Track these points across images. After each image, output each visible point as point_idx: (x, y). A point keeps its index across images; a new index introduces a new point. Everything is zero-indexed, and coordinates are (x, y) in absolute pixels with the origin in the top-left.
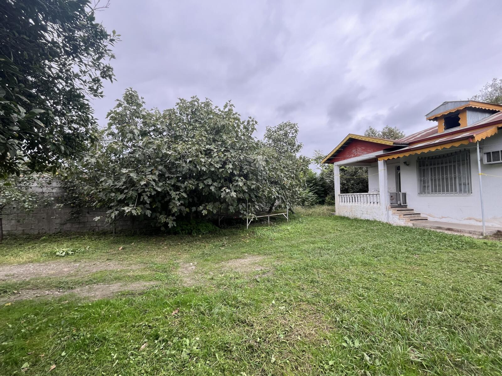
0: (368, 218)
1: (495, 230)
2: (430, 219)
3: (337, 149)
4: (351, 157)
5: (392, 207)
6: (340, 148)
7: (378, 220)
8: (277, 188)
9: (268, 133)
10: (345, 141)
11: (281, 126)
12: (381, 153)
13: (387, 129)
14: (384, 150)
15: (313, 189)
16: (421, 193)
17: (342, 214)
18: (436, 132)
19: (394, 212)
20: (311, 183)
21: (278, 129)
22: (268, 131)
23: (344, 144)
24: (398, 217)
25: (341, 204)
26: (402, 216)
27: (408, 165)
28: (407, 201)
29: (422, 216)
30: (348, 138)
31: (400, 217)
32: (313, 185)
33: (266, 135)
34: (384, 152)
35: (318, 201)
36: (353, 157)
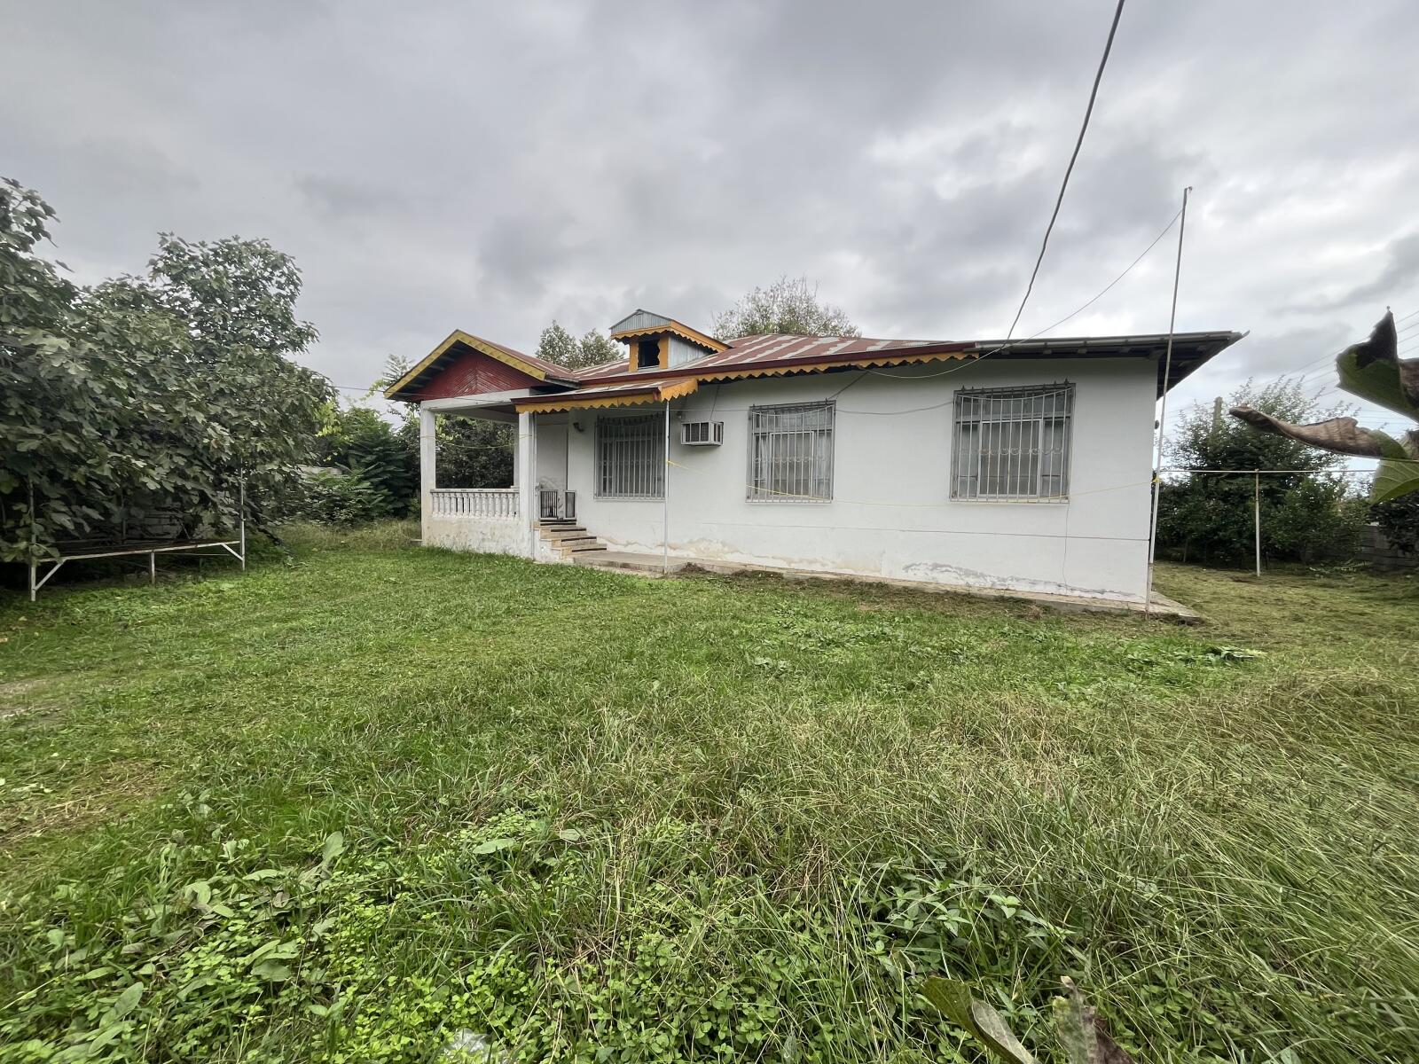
0: (493, 551)
1: (683, 563)
2: (611, 548)
3: (427, 364)
4: (463, 394)
5: (544, 523)
6: (433, 363)
7: (511, 553)
8: (176, 459)
9: (170, 259)
10: (447, 346)
11: (229, 247)
12: (524, 393)
13: (593, 339)
14: (532, 388)
15: (373, 473)
16: (599, 495)
17: (437, 544)
18: (626, 369)
19: (544, 534)
20: (371, 453)
21: (216, 254)
22: (168, 250)
23: (445, 354)
24: (549, 544)
25: (435, 515)
26: (559, 543)
27: (581, 431)
28: (577, 511)
29: (600, 541)
30: (453, 341)
31: (553, 545)
32: (378, 459)
33: (161, 264)
34: (531, 393)
35: (390, 506)
36: (468, 394)
